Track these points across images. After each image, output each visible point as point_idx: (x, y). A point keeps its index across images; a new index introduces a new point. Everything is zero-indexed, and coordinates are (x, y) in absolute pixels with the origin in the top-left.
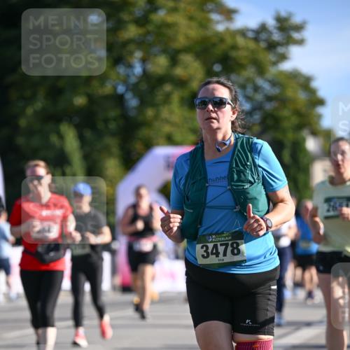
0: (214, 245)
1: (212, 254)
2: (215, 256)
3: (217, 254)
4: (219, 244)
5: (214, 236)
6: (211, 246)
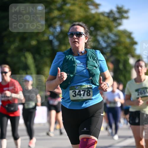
0: (79, 91)
1: (78, 95)
2: (79, 96)
3: (80, 95)
4: (81, 90)
5: (79, 87)
6: (77, 91)
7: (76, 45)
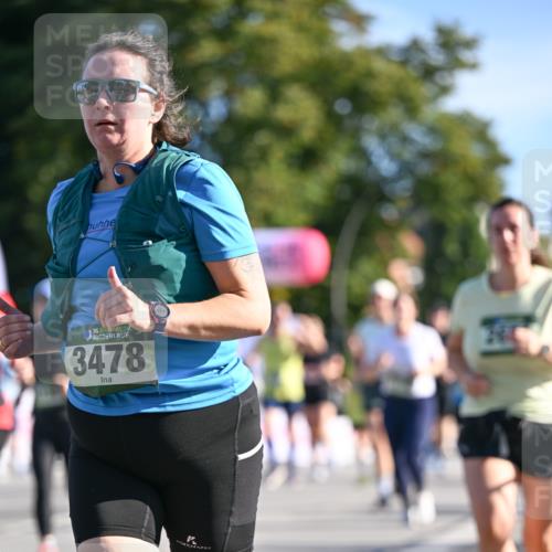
7: (109, 136)
